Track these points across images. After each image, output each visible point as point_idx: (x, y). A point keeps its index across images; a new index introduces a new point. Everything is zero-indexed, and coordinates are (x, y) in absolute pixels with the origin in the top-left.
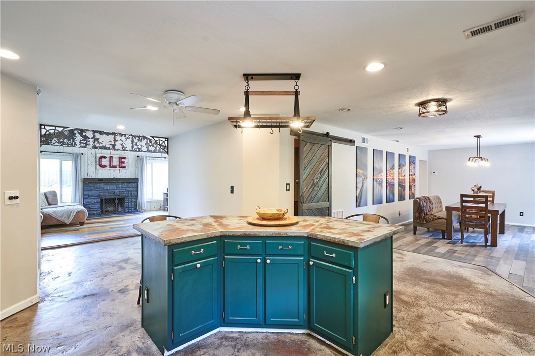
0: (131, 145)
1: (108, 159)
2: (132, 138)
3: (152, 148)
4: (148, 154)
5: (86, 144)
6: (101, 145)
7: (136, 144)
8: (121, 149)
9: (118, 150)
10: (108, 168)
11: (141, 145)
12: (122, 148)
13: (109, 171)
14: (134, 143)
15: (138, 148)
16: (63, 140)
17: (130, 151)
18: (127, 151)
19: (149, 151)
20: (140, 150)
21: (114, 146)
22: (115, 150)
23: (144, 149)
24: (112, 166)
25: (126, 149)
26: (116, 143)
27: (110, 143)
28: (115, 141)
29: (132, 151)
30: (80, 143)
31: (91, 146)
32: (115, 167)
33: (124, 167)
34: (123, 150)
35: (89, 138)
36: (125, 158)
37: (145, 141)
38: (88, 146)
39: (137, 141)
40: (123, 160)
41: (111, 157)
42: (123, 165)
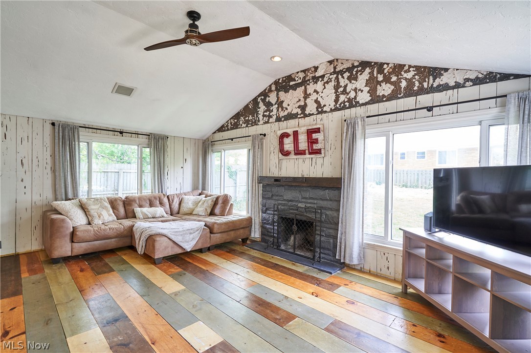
0: (334, 98)
1: (291, 138)
2: (337, 78)
3: (385, 89)
4: (374, 109)
5: (270, 117)
6: (286, 113)
7: (345, 92)
8: (314, 111)
9: (310, 115)
10: (292, 156)
11: (355, 90)
12: (317, 108)
13: (297, 162)
14: (341, 89)
15: (350, 100)
16: (249, 117)
17: (332, 111)
18: (326, 112)
19: (376, 99)
20: (353, 103)
21: (303, 108)
22: (306, 116)
23: (364, 97)
24: (299, 152)
25: (325, 109)
26: (308, 101)
27: (299, 104)
28: (306, 96)
29: (336, 109)
30: (264, 116)
31: (275, 117)
32: (303, 153)
33: (318, 152)
34: (319, 113)
35: (272, 105)
36: (318, 131)
37: (364, 77)
38: (271, 120)
39: (347, 81)
40: (315, 136)
41: (296, 133)
42: (315, 147)
